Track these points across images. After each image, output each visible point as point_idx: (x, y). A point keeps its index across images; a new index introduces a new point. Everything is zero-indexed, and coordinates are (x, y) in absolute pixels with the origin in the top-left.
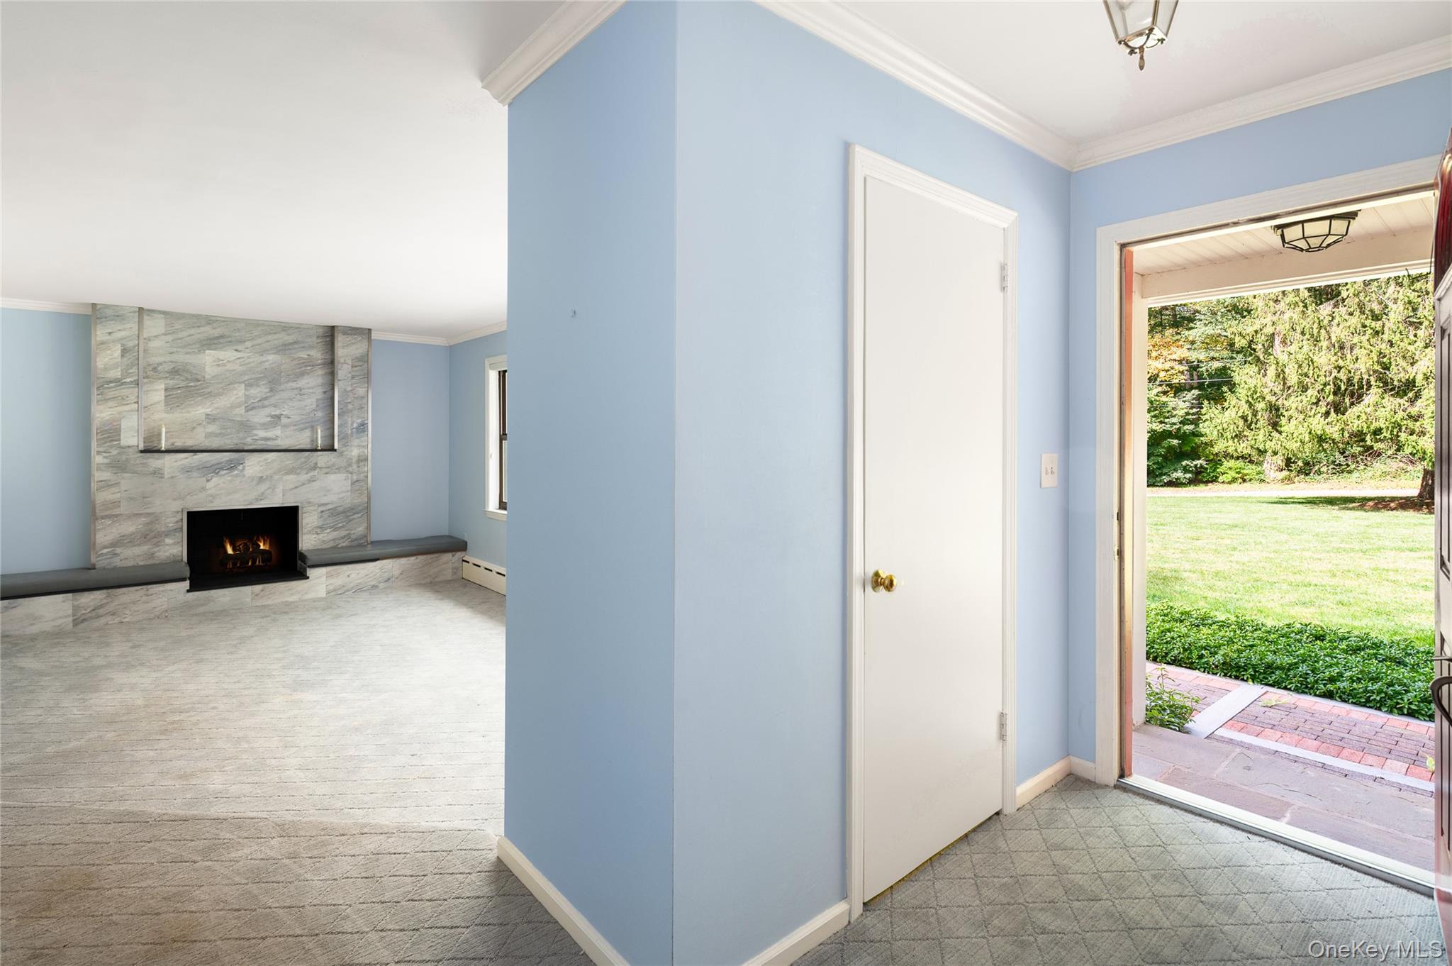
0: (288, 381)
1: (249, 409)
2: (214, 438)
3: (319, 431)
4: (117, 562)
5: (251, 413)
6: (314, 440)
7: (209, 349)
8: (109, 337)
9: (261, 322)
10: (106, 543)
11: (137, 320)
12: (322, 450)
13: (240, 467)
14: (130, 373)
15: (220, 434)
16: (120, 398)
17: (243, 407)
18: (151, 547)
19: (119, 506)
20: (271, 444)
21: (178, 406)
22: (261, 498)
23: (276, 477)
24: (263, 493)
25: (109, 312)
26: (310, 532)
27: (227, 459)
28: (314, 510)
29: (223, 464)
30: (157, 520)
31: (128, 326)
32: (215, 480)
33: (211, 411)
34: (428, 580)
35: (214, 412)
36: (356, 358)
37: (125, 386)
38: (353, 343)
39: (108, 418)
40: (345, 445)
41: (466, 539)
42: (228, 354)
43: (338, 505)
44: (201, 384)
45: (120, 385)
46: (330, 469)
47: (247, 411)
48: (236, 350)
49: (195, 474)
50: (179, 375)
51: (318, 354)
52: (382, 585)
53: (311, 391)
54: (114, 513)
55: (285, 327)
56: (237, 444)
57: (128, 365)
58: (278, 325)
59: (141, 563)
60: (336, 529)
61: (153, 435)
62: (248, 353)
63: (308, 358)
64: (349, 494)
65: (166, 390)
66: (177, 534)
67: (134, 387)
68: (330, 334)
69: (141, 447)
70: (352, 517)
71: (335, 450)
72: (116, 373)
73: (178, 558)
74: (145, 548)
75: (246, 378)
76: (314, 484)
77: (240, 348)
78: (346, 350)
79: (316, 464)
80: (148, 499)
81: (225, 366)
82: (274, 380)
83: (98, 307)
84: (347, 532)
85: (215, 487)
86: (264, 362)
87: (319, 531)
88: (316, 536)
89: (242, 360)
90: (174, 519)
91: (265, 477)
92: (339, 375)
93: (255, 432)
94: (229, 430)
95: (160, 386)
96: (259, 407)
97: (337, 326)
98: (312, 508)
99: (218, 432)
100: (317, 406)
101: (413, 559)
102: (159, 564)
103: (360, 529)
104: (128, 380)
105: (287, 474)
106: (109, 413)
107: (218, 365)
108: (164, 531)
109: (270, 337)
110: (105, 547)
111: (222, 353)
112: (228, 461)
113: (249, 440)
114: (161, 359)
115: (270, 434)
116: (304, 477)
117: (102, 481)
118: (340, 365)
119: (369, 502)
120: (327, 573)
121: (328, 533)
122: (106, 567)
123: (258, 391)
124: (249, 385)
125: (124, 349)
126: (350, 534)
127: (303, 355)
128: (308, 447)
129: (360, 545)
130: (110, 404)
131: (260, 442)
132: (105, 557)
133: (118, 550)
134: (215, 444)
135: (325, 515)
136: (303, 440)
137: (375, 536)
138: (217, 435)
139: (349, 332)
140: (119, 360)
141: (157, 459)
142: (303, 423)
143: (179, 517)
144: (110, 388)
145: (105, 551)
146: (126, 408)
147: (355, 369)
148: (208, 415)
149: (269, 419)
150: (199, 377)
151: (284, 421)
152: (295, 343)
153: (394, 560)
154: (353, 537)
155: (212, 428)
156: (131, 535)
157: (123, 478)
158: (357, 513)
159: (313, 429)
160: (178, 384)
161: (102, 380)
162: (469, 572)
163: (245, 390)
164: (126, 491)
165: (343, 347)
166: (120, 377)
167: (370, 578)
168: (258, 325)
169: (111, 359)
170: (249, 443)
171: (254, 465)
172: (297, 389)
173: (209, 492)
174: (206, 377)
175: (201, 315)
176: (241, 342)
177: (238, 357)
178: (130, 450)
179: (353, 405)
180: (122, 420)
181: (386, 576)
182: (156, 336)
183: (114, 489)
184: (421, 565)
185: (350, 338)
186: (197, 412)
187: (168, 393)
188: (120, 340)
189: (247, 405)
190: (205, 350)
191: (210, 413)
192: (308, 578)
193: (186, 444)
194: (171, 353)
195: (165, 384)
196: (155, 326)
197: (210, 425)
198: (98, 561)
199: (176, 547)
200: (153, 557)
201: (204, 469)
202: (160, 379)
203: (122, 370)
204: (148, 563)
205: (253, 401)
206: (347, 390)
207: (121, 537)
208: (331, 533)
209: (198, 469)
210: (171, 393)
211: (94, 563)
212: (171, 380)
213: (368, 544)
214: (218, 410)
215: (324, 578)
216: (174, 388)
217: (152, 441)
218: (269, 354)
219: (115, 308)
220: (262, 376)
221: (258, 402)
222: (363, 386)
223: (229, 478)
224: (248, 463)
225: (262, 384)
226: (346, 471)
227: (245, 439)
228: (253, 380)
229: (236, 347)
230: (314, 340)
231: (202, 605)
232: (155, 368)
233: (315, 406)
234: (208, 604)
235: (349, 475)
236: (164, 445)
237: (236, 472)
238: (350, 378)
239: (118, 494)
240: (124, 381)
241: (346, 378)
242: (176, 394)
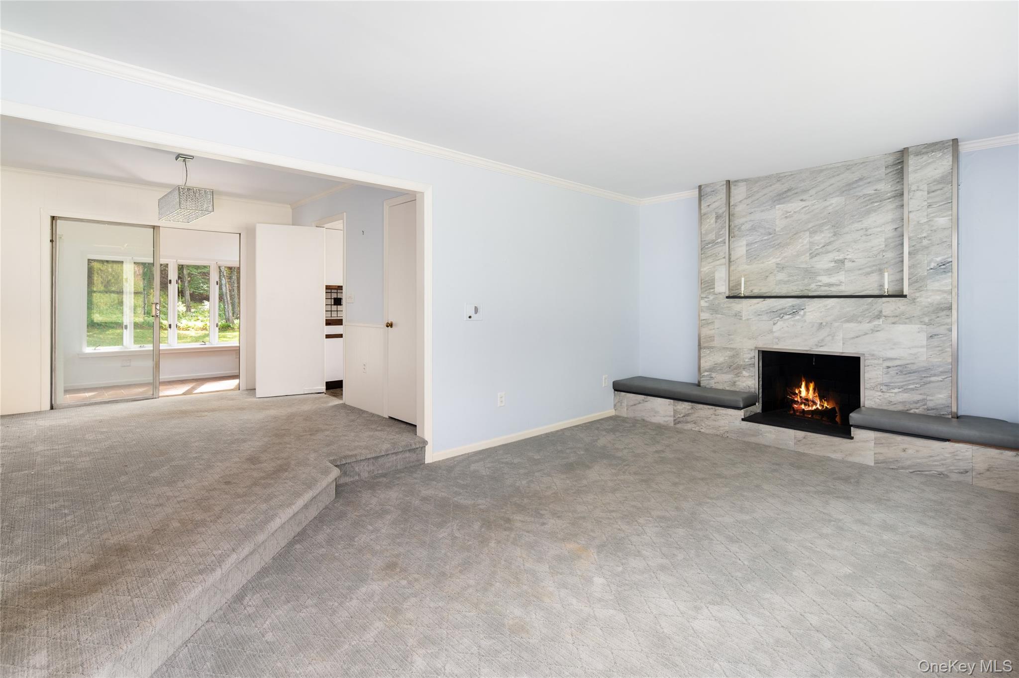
0: (853, 223)
1: (812, 256)
2: (783, 285)
3: (886, 274)
4: (712, 384)
5: (816, 259)
6: (880, 286)
7: (779, 204)
8: (708, 209)
9: (824, 167)
10: (707, 368)
11: (725, 190)
12: (889, 296)
13: (802, 313)
14: (720, 235)
15: (788, 281)
16: (714, 255)
17: (808, 254)
18: (733, 376)
19: (714, 340)
20: (834, 291)
21: (755, 258)
22: (820, 344)
23: (836, 324)
24: (823, 340)
25: (709, 190)
26: (872, 388)
27: (790, 304)
28: (878, 364)
29: (786, 310)
30: (737, 355)
31: (720, 197)
32: (780, 324)
35: (783, 261)
36: (935, 181)
37: (717, 246)
38: (929, 164)
39: (707, 271)
40: (918, 289)
42: (794, 206)
43: (907, 362)
44: (772, 237)
45: (714, 245)
46: (899, 318)
47: (812, 258)
48: (802, 200)
49: (765, 317)
50: (756, 231)
51: (886, 187)
53: (879, 229)
54: (710, 345)
55: (849, 165)
57: (719, 228)
58: (843, 165)
59: (727, 388)
60: (906, 391)
61: (736, 284)
62: (812, 200)
63: (875, 194)
64: (925, 350)
65: (747, 245)
66: (751, 369)
67: (722, 246)
68: (900, 159)
69: (727, 294)
70: (928, 379)
71: (905, 296)
72: (712, 237)
73: (753, 389)
74: (730, 376)
75: (810, 225)
76: (878, 334)
77: (804, 197)
78: (923, 172)
79: (881, 312)
80: (732, 337)
81: (793, 216)
82: (837, 223)
83: (702, 187)
84: (920, 397)
85: (780, 330)
86: (828, 206)
87: (884, 388)
88: (880, 393)
89: (807, 208)
90: (749, 355)
91: (824, 324)
92: (910, 206)
93: (819, 278)
94: (795, 278)
95: (743, 242)
96: (822, 253)
97: (909, 148)
98: (876, 362)
99: (786, 279)
100: (886, 246)
103: (941, 396)
104: (719, 240)
105: (848, 321)
106: (709, 267)
107: (786, 217)
108: (742, 365)
109: (832, 181)
110: (706, 371)
111: (790, 205)
112: (790, 306)
113: (813, 286)
114: (743, 220)
115: (833, 280)
116: (866, 326)
117: (704, 320)
118: (911, 194)
119: (955, 362)
120: (875, 439)
121: (896, 393)
122: (707, 386)
123: (823, 237)
124: (813, 232)
125: (717, 216)
126: (924, 400)
127: (870, 190)
128: (876, 293)
129: (939, 418)
130: (710, 260)
131: (823, 288)
132: (706, 378)
133: (714, 375)
134: (782, 291)
135: (892, 372)
136: (869, 285)
138: (786, 282)
139: (924, 151)
140: (714, 226)
141: (738, 303)
142: (869, 267)
143: (752, 354)
144: (709, 248)
145: (706, 374)
146: (718, 262)
147: (932, 194)
148: (778, 264)
149: (833, 264)
150: (771, 231)
151: (848, 264)
152: (860, 180)
153: (976, 448)
154: (930, 404)
155: (781, 276)
156: (721, 364)
157: (716, 318)
159: (881, 271)
160: (755, 239)
161: (705, 242)
163: (810, 237)
164: (718, 328)
165: (915, 171)
166: (715, 239)
168: (822, 171)
169: (709, 225)
170: (813, 290)
171: (814, 310)
172: (862, 229)
173: (776, 334)
174: (776, 230)
175: (772, 175)
176: (805, 191)
177: (803, 206)
178: (721, 296)
179: (930, 240)
180: (716, 272)
181: (963, 465)
182: (740, 202)
183: (711, 327)
185: (925, 157)
186: (770, 262)
187: (748, 248)
188: (715, 209)
189: (811, 252)
190: (775, 206)
191: (779, 262)
192: (852, 438)
193: (761, 291)
194: (750, 214)
195: (747, 240)
196: (739, 193)
197: (779, 273)
198: (703, 380)
199: (750, 379)
200: (735, 385)
201: (772, 313)
202: (743, 237)
203: (716, 233)
204: (731, 389)
205: (817, 247)
206: (920, 222)
207: (715, 364)
208: (900, 394)
209: (767, 313)
210: (751, 247)
211: (701, 382)
212: (750, 236)
213: (952, 417)
214: (786, 259)
215: (872, 444)
216: (752, 244)
217: (738, 289)
218: (832, 197)
219: (711, 185)
220: (825, 221)
221: (822, 247)
222: (945, 214)
223: (792, 323)
224: (808, 309)
225: (826, 230)
226: (921, 322)
227: (810, 285)
228: (817, 227)
229: (801, 198)
230: (883, 171)
231: (753, 435)
232: (739, 228)
233: (884, 246)
234: (758, 435)
235: (925, 326)
236: (743, 291)
237: (797, 317)
238: (926, 207)
239: (714, 331)
240: (717, 241)
241: (919, 208)
242: (754, 248)
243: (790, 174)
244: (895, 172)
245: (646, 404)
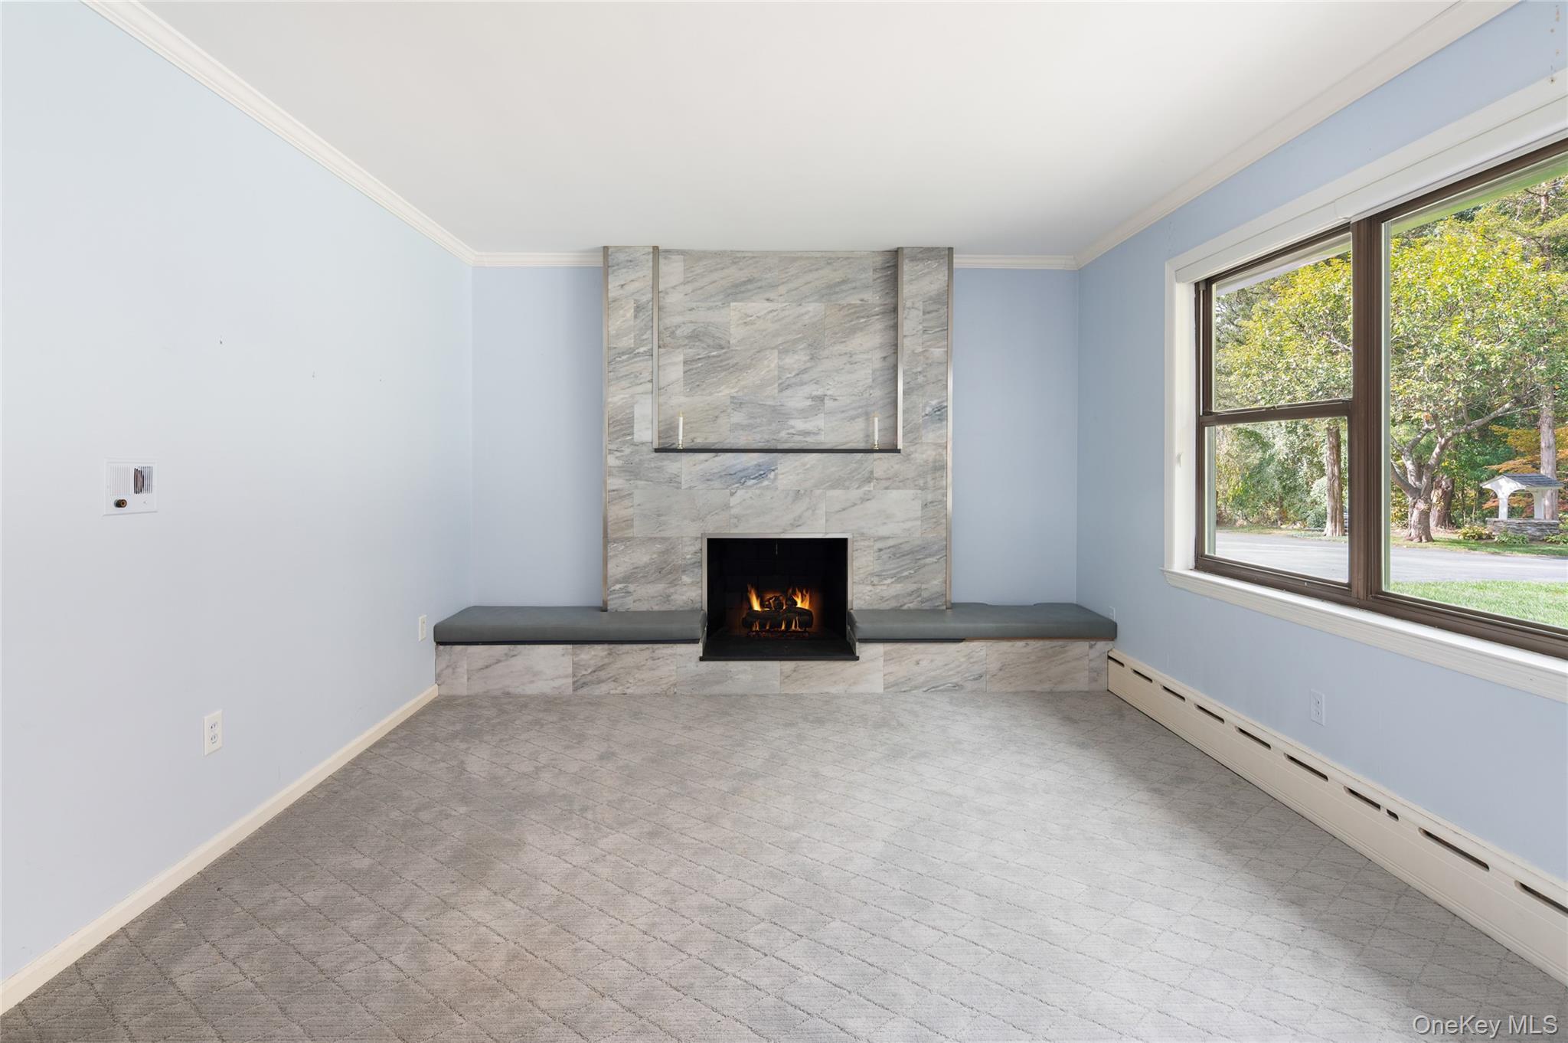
0: (835, 343)
1: (783, 388)
2: (741, 432)
3: (876, 420)
4: (630, 604)
5: (788, 393)
6: (868, 436)
7: (735, 301)
8: (621, 292)
9: (799, 254)
10: (618, 577)
11: (651, 264)
12: (880, 451)
13: (772, 475)
14: (644, 340)
15: (748, 426)
16: (633, 375)
17: (776, 385)
18: (667, 586)
19: (632, 526)
20: (810, 442)
21: (698, 385)
22: (795, 523)
23: (818, 492)
24: (800, 517)
25: (622, 257)
26: (862, 582)
27: (756, 463)
28: (868, 547)
29: (750, 471)
30: (673, 548)
31: (641, 274)
32: (740, 493)
33: (737, 392)
34: (1047, 687)
35: (740, 394)
36: (930, 298)
37: (638, 359)
38: (925, 275)
39: (619, 403)
40: (913, 442)
41: (1114, 619)
42: (756, 306)
43: (900, 541)
44: (725, 353)
45: (633, 358)
46: (893, 482)
47: (781, 391)
48: (768, 300)
49: (716, 484)
50: (699, 340)
51: (874, 298)
52: (969, 686)
53: (865, 356)
54: (626, 536)
55: (830, 258)
56: (768, 441)
57: (641, 329)
58: (823, 257)
59: (656, 608)
60: (900, 580)
61: (667, 429)
62: (782, 302)
63: (862, 305)
64: (919, 523)
65: (685, 363)
66: (696, 570)
67: (647, 360)
68: (893, 262)
69: (656, 445)
70: (922, 562)
71: (898, 451)
72: (627, 342)
73: (696, 606)
74: (660, 587)
75: (780, 340)
76: (868, 504)
77: (771, 295)
78: (918, 285)
79: (872, 472)
80: (662, 518)
81: (755, 324)
82: (814, 341)
83: (610, 250)
84: (914, 587)
85: (740, 503)
86: (803, 315)
87: (875, 580)
88: (869, 588)
89: (775, 313)
90: (693, 549)
91: (802, 492)
92: (905, 328)
93: (792, 422)
94: (758, 421)
95: (679, 357)
96: (795, 384)
97: (902, 248)
98: (866, 543)
99: (745, 422)
100: (873, 381)
101: (1020, 644)
102: (676, 611)
103: (935, 582)
104: (642, 350)
105: (832, 487)
106: (622, 396)
107: (745, 323)
108: (681, 565)
109: (810, 276)
110: (618, 582)
111: (751, 304)
112: (756, 466)
113: (783, 434)
114: (677, 320)
115: (808, 426)
116: (855, 494)
117: (614, 491)
118: (906, 312)
119: (948, 539)
120: (885, 653)
121: (888, 585)
122: (621, 609)
123: (796, 360)
124: (784, 352)
125: (638, 307)
126: (919, 589)
127: (854, 300)
128: (862, 446)
129: (935, 612)
130: (624, 383)
131: (798, 438)
132: (617, 595)
133: (631, 587)
134: (742, 441)
135: (885, 556)
136: (852, 434)
137: (960, 596)
138: (743, 427)
139: (920, 256)
140: (632, 323)
141: (674, 461)
142: (854, 409)
143: (698, 546)
144: (622, 362)
145: (618, 587)
146: (640, 389)
147: (927, 316)
148: (733, 397)
149: (809, 402)
150: (723, 343)
151: (829, 404)
152: (844, 282)
153: (989, 643)
154: (925, 594)
155: (738, 417)
156: (645, 567)
157: (636, 487)
158: (930, 555)
159: (868, 416)
160: (698, 354)
161: (614, 351)
162: (1120, 681)
163: (779, 359)
164: (639, 505)
165: (911, 281)
166: (632, 346)
167: (951, 670)
168: (794, 259)
169: (624, 321)
170: (782, 440)
171: (789, 469)
172: (846, 354)
173: (734, 511)
174: (731, 342)
175: (725, 252)
176: (773, 286)
177: (770, 309)
178: (645, 448)
179: (925, 376)
180: (635, 406)
181: (977, 669)
182: (674, 287)
183: (626, 502)
184: (1033, 658)
185: (921, 266)
186: (720, 394)
187: (687, 368)
188: (633, 294)
189: (780, 381)
190: (729, 303)
191: (735, 395)
192: (857, 659)
193: (707, 441)
194: (690, 310)
195: (684, 355)
196: (673, 272)
197: (735, 413)
198: (612, 599)
199: (694, 588)
200: (668, 601)
201: (729, 477)
202: (678, 348)
203: (635, 336)
204: (663, 609)
205: (789, 376)
206: (916, 352)
207: (634, 568)
208: (894, 585)
209: (721, 476)
210: (691, 367)
211: (609, 603)
212: (690, 348)
213: (947, 608)
214: (746, 390)
215: (881, 662)
216: (694, 361)
217: (670, 437)
218: (809, 302)
219: (627, 250)
220: (800, 336)
221: (795, 376)
222: (940, 345)
223: (758, 492)
224: (781, 469)
225: (801, 349)
226: (916, 486)
227: (779, 432)
228: (788, 344)
229: (767, 295)
230: (869, 276)
231: (718, 682)
232: (673, 332)
233: (871, 380)
234: (726, 681)
235: (920, 491)
236: (681, 441)
237: (766, 483)
238: (921, 332)
239: (632, 509)
240: (637, 351)
241: (915, 332)
242: (696, 369)
243: (750, 255)
244: (883, 279)
245: (513, 661)
